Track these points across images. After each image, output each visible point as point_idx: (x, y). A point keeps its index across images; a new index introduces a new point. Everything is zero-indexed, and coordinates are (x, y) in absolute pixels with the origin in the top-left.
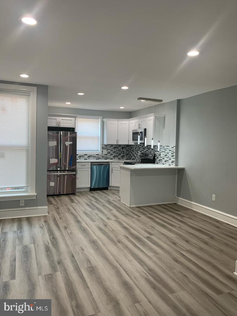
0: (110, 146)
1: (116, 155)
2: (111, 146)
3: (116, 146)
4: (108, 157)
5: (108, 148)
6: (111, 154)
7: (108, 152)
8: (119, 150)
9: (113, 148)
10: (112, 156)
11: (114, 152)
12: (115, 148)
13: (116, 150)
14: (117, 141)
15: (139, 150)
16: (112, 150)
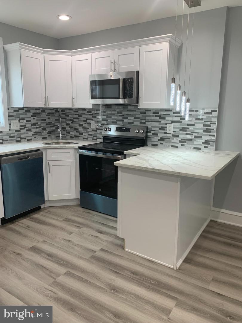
0: (24, 111)
1: (38, 130)
2: (26, 111)
3: (38, 111)
4: (22, 136)
5: (21, 116)
6: (27, 129)
7: (21, 126)
8: (42, 120)
9: (32, 116)
10: (30, 134)
11: (34, 124)
12: (34, 115)
13: (37, 120)
14: (46, 99)
15: (92, 120)
16: (30, 121)
